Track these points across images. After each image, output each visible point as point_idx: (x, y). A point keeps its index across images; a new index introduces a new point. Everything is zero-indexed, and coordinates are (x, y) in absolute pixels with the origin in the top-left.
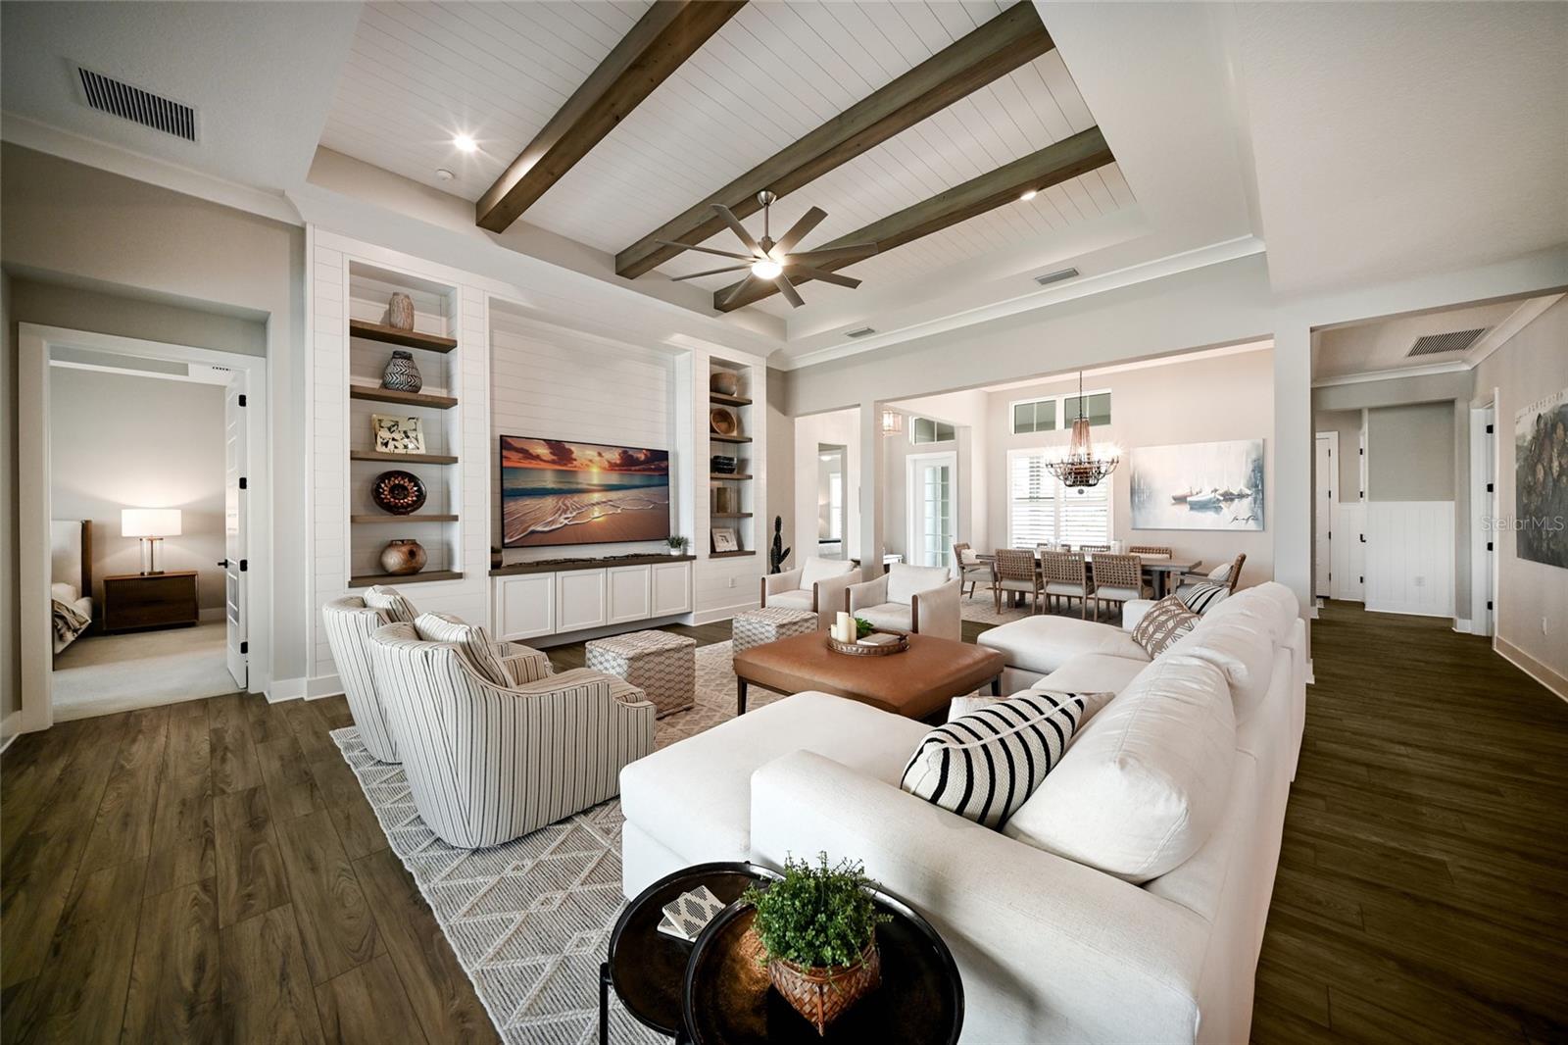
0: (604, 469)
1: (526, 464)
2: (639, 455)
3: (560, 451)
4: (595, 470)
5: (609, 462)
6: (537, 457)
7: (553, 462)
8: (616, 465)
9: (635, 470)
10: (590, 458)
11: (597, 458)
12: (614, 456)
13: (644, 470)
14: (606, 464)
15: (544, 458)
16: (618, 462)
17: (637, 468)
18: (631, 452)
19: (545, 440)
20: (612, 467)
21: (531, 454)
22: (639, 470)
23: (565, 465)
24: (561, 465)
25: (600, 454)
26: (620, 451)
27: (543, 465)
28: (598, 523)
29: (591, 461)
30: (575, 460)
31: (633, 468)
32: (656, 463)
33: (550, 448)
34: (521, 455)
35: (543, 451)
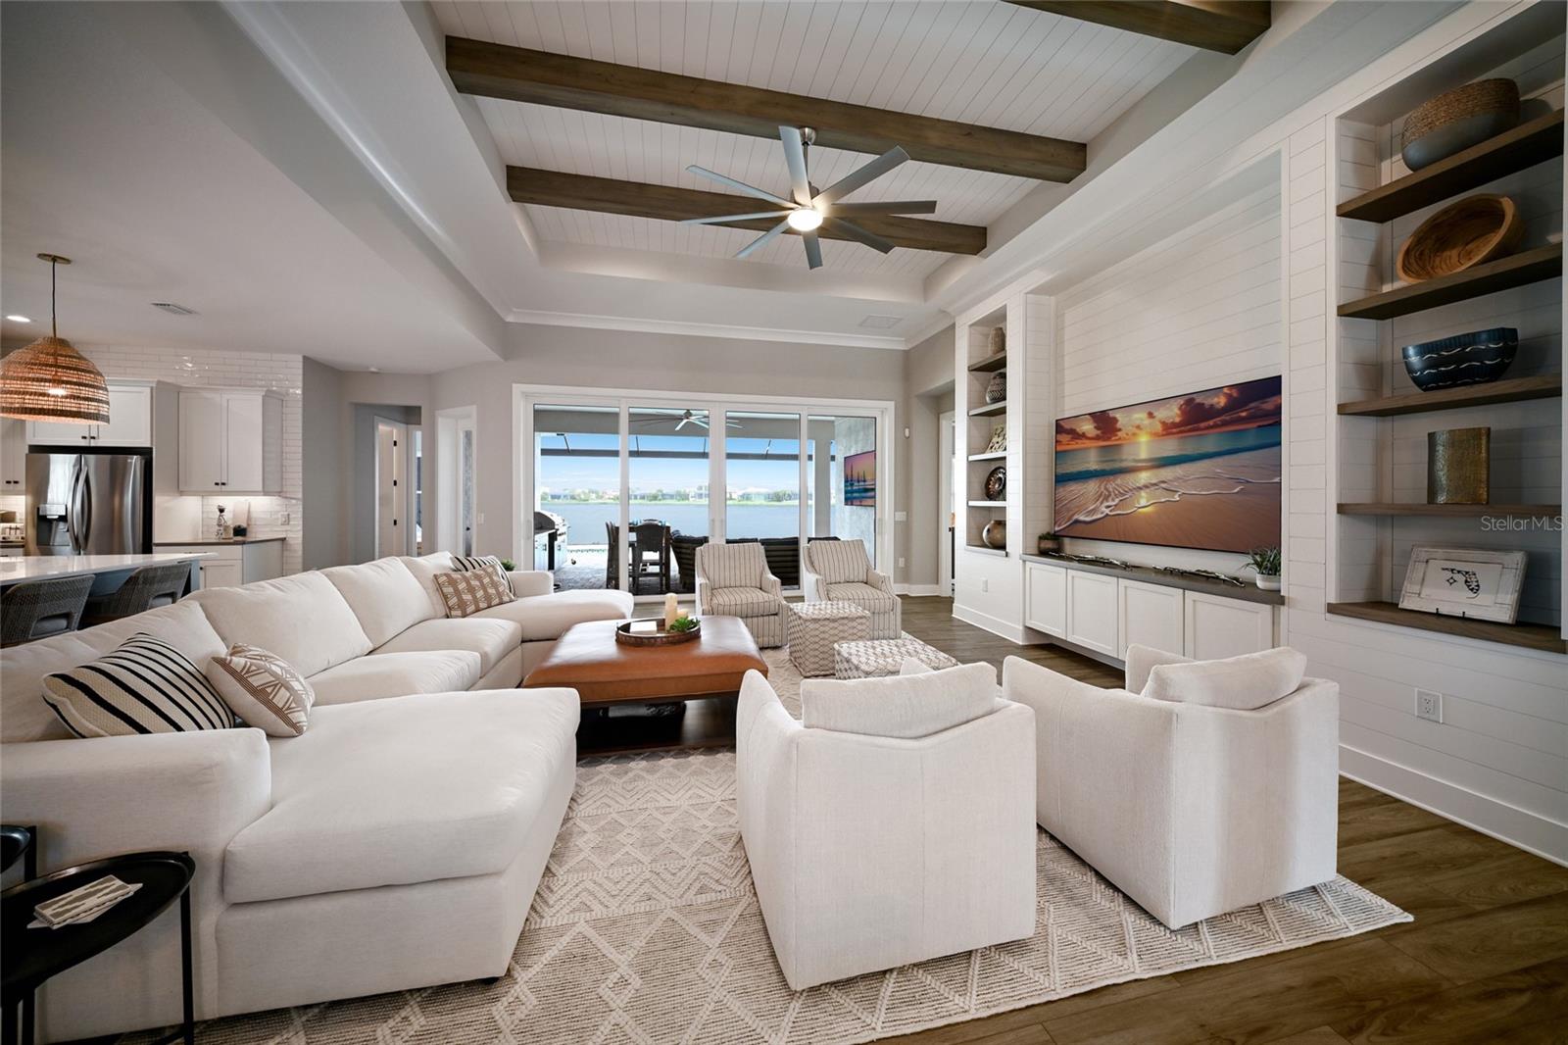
0: (1156, 435)
1: (1074, 446)
2: (1216, 400)
3: (1105, 421)
4: (1144, 439)
5: (1163, 423)
6: (1083, 436)
7: (1097, 438)
8: (1175, 425)
9: (1207, 428)
10: (1138, 422)
11: (1147, 422)
12: (1172, 413)
13: (1225, 424)
14: (1159, 428)
15: (1089, 436)
16: (1177, 420)
17: (1211, 423)
18: (1198, 400)
19: (1089, 414)
20: (1169, 429)
21: (1078, 434)
22: (1215, 426)
23: (1109, 439)
24: (1104, 441)
25: (1151, 415)
26: (1181, 401)
27: (1088, 443)
28: (1145, 514)
29: (1138, 427)
30: (1120, 430)
31: (1202, 425)
32: (1252, 405)
33: (1095, 421)
34: (1070, 436)
35: (1088, 427)
